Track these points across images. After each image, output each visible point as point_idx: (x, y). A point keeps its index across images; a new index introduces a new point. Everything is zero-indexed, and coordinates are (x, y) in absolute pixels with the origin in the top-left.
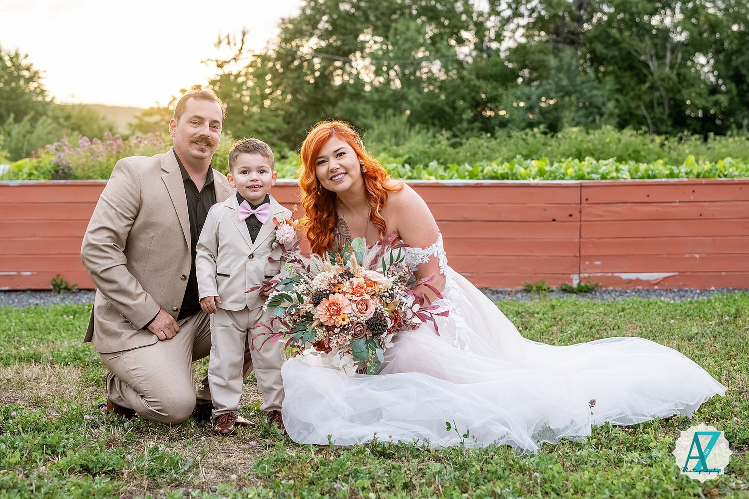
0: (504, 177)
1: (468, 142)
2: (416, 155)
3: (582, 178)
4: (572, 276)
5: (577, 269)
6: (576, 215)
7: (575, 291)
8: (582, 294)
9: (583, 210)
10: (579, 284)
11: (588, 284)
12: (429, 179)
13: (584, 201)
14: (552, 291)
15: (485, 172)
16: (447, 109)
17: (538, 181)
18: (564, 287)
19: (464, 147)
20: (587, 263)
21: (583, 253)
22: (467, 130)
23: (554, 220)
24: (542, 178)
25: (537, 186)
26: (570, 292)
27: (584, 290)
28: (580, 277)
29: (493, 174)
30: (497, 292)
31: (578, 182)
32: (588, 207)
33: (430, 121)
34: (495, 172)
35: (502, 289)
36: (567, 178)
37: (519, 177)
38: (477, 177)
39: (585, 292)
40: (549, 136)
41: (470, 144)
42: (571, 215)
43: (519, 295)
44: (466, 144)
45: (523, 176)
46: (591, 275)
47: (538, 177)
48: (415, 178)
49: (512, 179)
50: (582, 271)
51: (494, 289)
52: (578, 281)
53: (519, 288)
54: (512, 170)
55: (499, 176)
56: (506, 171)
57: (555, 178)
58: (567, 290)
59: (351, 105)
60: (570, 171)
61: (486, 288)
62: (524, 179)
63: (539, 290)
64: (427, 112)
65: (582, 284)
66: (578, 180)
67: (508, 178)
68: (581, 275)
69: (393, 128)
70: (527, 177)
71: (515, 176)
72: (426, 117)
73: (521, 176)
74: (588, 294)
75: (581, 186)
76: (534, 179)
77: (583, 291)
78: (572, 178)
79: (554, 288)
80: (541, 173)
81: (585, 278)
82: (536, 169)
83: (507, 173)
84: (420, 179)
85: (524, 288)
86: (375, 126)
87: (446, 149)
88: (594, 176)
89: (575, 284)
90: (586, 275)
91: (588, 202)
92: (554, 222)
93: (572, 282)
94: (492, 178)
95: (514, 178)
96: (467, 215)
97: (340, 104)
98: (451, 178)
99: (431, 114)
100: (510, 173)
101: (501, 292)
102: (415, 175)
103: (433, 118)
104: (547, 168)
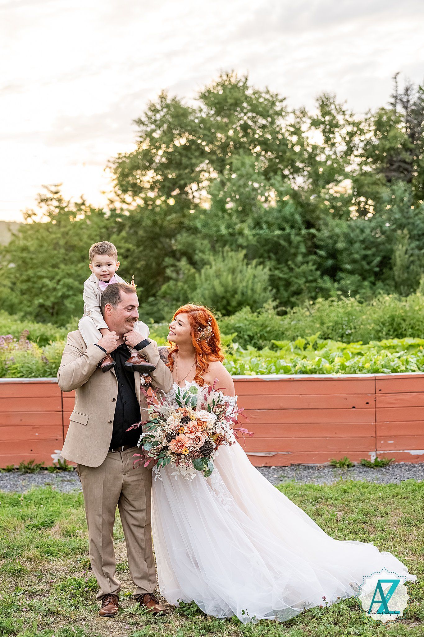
0: (312, 372)
1: (292, 311)
2: (245, 325)
3: (377, 371)
4: (370, 453)
5: (374, 447)
6: (372, 402)
7: (372, 466)
8: (378, 469)
9: (377, 398)
10: (376, 459)
11: (384, 460)
12: (250, 375)
13: (378, 391)
14: (354, 466)
15: (297, 368)
16: (283, 243)
17: (340, 375)
18: (363, 463)
19: (289, 316)
20: (382, 442)
21: (378, 434)
22: (303, 263)
23: (354, 407)
24: (343, 372)
25: (339, 380)
26: (369, 467)
27: (381, 465)
28: (376, 453)
29: (303, 369)
30: (309, 468)
31: (373, 375)
32: (381, 396)
33: (266, 255)
34: (305, 367)
35: (312, 465)
36: (364, 371)
37: (325, 372)
38: (290, 372)
39: (381, 466)
40: (364, 305)
41: (294, 313)
42: (367, 403)
43: (326, 471)
44: (290, 312)
45: (328, 370)
46: (386, 452)
47: (340, 371)
48: (239, 374)
49: (319, 373)
50: (378, 449)
51: (306, 465)
52: (375, 457)
53: (326, 464)
54: (319, 366)
55: (308, 370)
56: (314, 367)
57: (355, 372)
58: (367, 465)
59: (190, 239)
60: (367, 365)
61: (299, 465)
62: (329, 373)
63: (342, 465)
64: (263, 246)
65: (379, 460)
66: (373, 373)
67: (315, 373)
68: (378, 452)
69: (230, 265)
70: (331, 371)
71: (322, 372)
72: (262, 251)
73: (326, 371)
74: (382, 469)
75: (375, 379)
76: (337, 372)
77: (379, 465)
78: (369, 372)
79: (355, 463)
80: (343, 367)
81: (381, 454)
82: (339, 364)
83: (315, 369)
84: (243, 374)
85: (330, 464)
86: (213, 263)
87: (272, 318)
88: (385, 370)
89: (373, 460)
90: (382, 452)
91: (381, 392)
92: (354, 409)
93: (370, 458)
94: (303, 373)
95: (321, 372)
96: (282, 405)
97: (179, 237)
98: (269, 373)
99: (266, 248)
100: (317, 368)
101: (312, 468)
102: (239, 370)
103: (269, 251)
104: (347, 364)
